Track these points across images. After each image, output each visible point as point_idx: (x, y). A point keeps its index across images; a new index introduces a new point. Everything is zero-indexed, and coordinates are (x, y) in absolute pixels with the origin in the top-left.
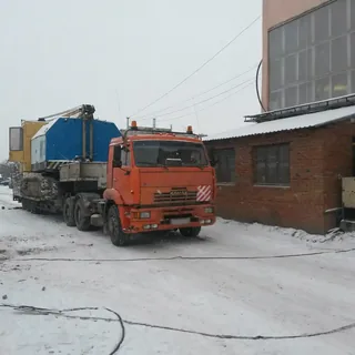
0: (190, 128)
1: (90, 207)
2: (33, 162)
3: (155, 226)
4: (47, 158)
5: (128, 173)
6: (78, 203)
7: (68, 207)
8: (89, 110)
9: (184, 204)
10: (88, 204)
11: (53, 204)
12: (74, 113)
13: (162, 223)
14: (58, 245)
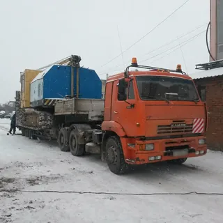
0: (179, 66)
1: (84, 136)
2: (32, 100)
3: (159, 158)
4: (44, 97)
5: (133, 106)
6: (72, 133)
7: (62, 135)
8: (76, 59)
9: (182, 136)
10: (82, 133)
11: (48, 132)
12: (65, 62)
13: (166, 154)
14: (62, 172)
